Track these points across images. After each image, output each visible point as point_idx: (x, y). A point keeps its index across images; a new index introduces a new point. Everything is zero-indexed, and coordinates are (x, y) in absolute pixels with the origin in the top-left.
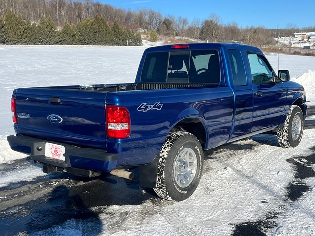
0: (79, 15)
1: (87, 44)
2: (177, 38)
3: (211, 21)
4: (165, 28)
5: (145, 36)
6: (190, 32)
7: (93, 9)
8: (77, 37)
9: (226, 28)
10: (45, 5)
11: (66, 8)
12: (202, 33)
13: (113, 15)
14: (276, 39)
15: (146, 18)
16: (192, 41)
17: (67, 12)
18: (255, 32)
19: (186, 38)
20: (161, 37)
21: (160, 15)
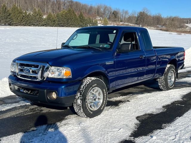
0: (59, 8)
1: (63, 26)
2: (121, 23)
3: (144, 12)
4: (114, 16)
5: (101, 22)
6: (130, 19)
7: (68, 4)
8: (56, 22)
9: (153, 17)
10: (38, 2)
11: (51, 3)
12: (137, 20)
13: (81, 8)
14: (187, 25)
15: (102, 10)
16: (131, 25)
17: (51, 6)
18: (173, 20)
19: (127, 23)
20: (110, 23)
21: (110, 8)
